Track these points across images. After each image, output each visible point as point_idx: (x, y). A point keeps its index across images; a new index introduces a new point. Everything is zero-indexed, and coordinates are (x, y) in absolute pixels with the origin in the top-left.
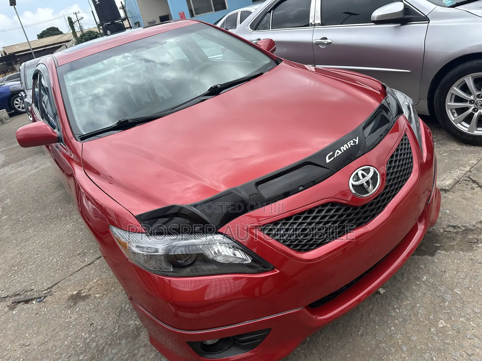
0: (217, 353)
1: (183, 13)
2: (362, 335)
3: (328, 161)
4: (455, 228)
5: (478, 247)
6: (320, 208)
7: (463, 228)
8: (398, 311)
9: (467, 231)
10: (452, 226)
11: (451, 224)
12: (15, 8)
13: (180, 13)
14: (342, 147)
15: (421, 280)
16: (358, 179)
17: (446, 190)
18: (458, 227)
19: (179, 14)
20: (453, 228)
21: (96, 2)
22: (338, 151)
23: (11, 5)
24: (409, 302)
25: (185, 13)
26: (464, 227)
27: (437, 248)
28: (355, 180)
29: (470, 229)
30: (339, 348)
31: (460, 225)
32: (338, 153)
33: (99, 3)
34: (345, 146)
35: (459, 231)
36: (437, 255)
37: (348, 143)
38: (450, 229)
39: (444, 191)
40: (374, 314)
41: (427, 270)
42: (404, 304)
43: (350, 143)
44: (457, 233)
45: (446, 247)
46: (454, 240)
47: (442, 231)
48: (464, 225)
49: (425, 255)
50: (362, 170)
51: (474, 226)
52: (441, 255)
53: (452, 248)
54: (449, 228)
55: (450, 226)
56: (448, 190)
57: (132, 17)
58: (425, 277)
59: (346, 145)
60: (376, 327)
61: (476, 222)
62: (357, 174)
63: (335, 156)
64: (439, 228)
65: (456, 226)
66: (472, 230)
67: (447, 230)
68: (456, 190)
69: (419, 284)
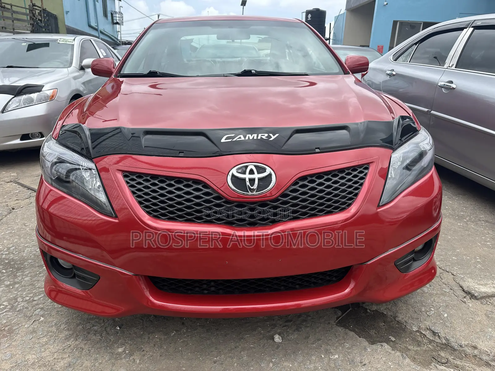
0: (62, 276)
1: (382, 47)
2: (215, 362)
3: (223, 140)
4: (435, 335)
5: (436, 367)
6: (190, 183)
7: (444, 341)
8: (271, 365)
9: (447, 346)
10: (432, 330)
11: (433, 328)
12: (243, 8)
13: (379, 46)
14: (250, 135)
15: (329, 356)
16: (244, 173)
17: (474, 295)
18: (439, 336)
19: (377, 47)
20: (431, 334)
21: (308, 18)
22: (242, 136)
23: (242, 5)
24: (291, 366)
25: (384, 47)
26: (447, 340)
27: (388, 341)
28: (240, 171)
29: (451, 347)
30: (185, 357)
31: (442, 335)
32: (240, 138)
33: (310, 19)
34: (253, 135)
35: (437, 341)
36: (377, 347)
37: (260, 135)
38: (428, 334)
39: (471, 296)
40: (248, 353)
41: (347, 352)
42: (285, 364)
43: (261, 136)
44: (431, 342)
45: (399, 345)
46: (419, 346)
47: (415, 329)
48: (448, 338)
49: (365, 338)
50: (255, 166)
51: (461, 346)
52: (382, 348)
53: (405, 351)
54: (426, 331)
55: (430, 330)
56: (476, 297)
57: (335, 40)
58: (337, 356)
59: (256, 135)
60: (236, 364)
61: (468, 344)
62: (247, 167)
63: (235, 140)
64: (413, 324)
65: (437, 334)
66: (455, 350)
67: (422, 331)
68: (489, 303)
69: (322, 358)
